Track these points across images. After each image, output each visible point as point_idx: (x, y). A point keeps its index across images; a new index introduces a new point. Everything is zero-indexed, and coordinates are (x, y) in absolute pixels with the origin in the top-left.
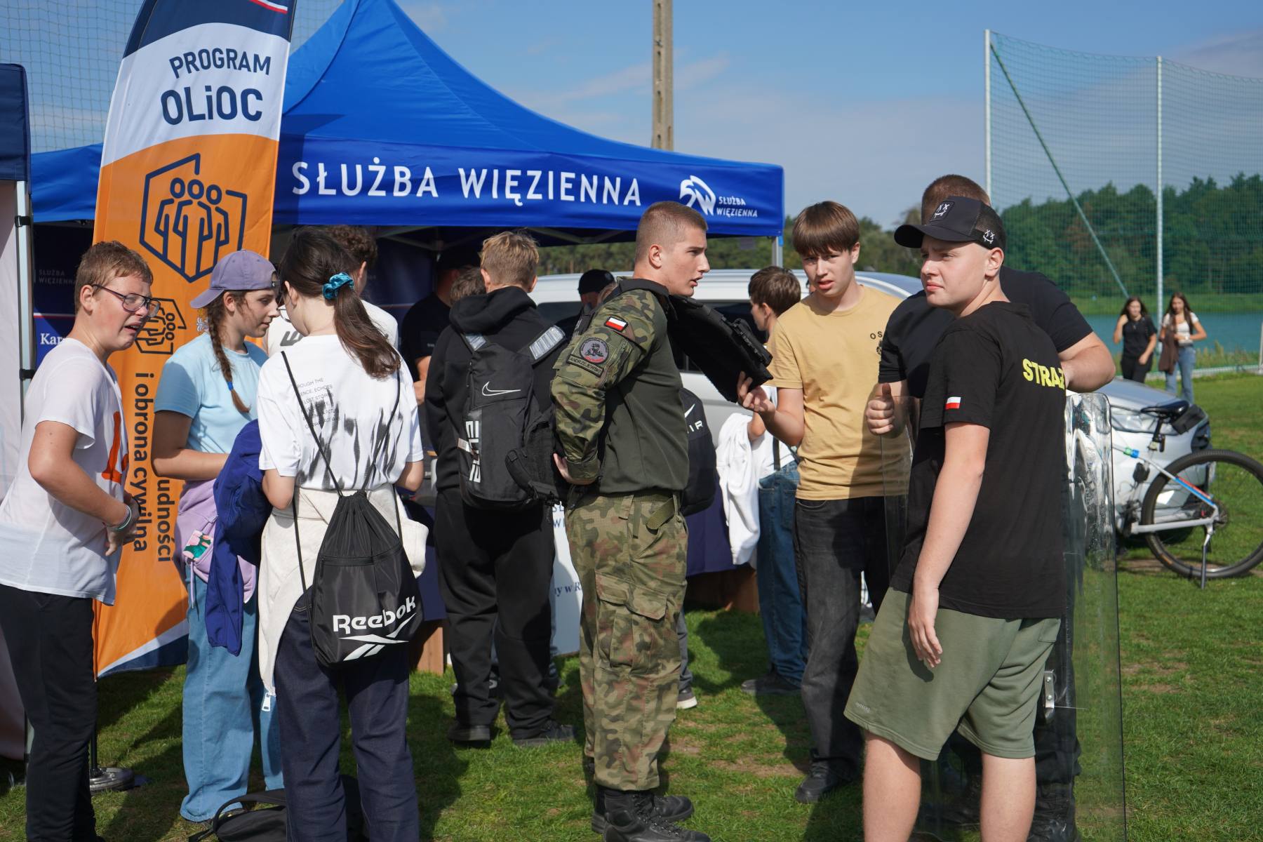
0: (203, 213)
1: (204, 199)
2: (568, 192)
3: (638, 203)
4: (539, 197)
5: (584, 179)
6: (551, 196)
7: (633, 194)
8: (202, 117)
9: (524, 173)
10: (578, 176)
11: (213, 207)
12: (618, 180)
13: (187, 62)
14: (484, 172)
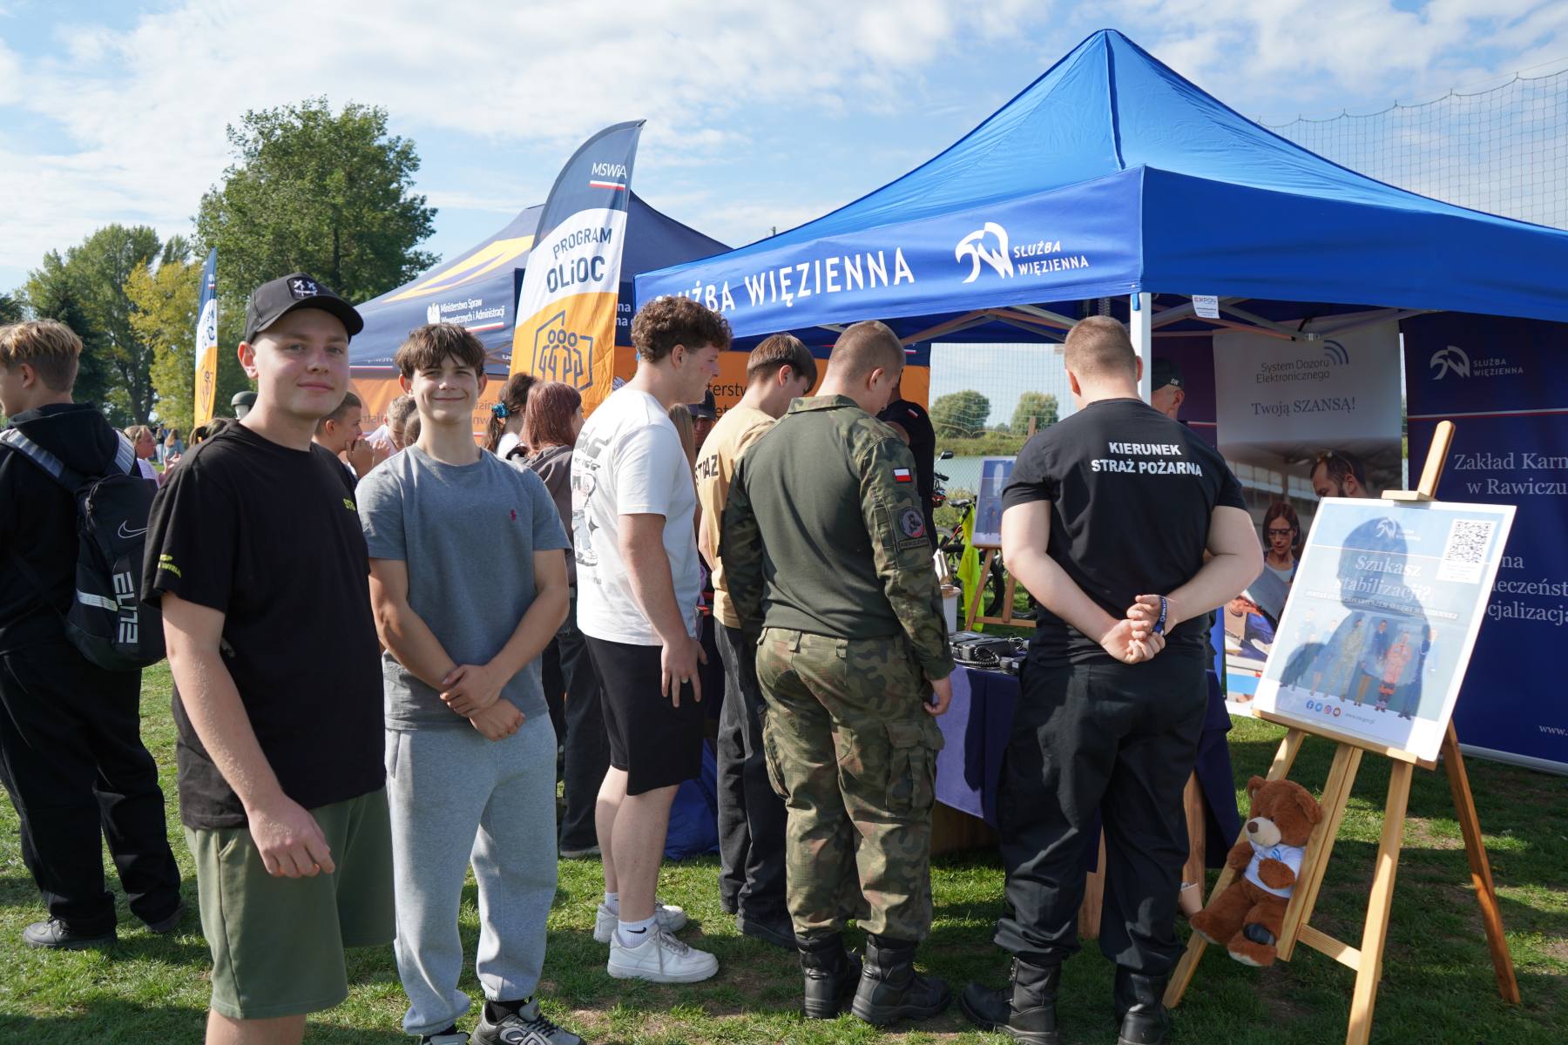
0: (566, 352)
1: (566, 344)
2: (835, 281)
3: (911, 279)
4: (808, 293)
5: (847, 262)
6: (818, 291)
7: (902, 269)
8: (568, 284)
9: (794, 269)
10: (842, 260)
11: (571, 349)
12: (881, 254)
13: (563, 245)
14: (763, 275)
